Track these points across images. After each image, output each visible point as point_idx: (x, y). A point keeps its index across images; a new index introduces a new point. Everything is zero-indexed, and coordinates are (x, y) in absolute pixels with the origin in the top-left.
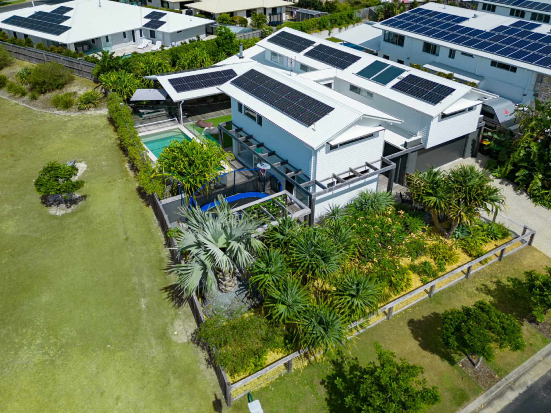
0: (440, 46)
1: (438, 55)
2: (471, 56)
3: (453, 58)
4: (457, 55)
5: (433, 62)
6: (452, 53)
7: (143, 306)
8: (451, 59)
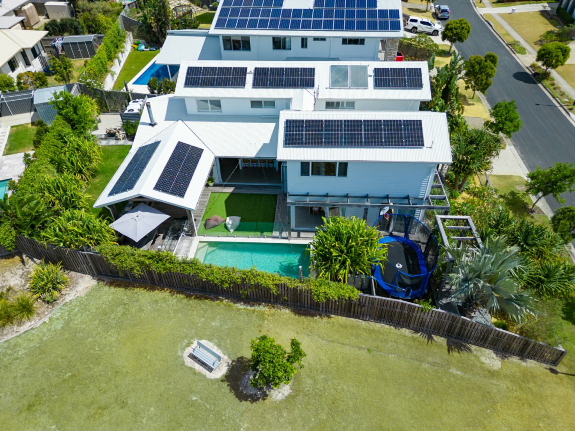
0: (290, 37)
1: (290, 49)
2: (323, 39)
3: (306, 47)
4: (310, 42)
5: (287, 58)
6: (304, 42)
7: (459, 373)
8: (304, 49)
